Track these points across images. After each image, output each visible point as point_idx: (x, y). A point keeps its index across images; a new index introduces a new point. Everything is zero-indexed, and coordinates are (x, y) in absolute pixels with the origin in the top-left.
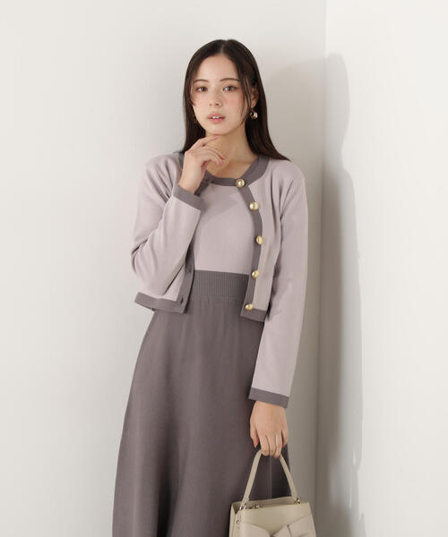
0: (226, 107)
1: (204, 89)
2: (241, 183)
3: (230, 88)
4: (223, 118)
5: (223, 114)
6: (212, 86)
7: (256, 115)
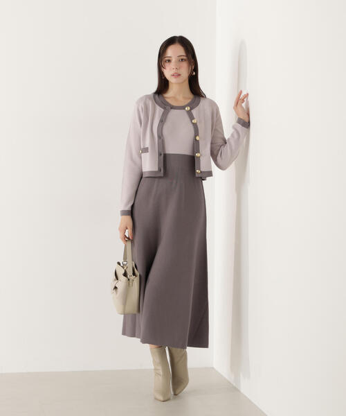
0: (181, 70)
1: (169, 61)
2: (187, 108)
3: (182, 60)
5: (180, 73)
6: (173, 60)
7: (194, 74)
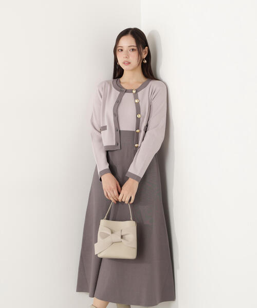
0: (131, 58)
1: (122, 50)
2: (134, 92)
3: (133, 50)
4: (130, 63)
5: (130, 61)
6: (125, 49)
7: (145, 61)
